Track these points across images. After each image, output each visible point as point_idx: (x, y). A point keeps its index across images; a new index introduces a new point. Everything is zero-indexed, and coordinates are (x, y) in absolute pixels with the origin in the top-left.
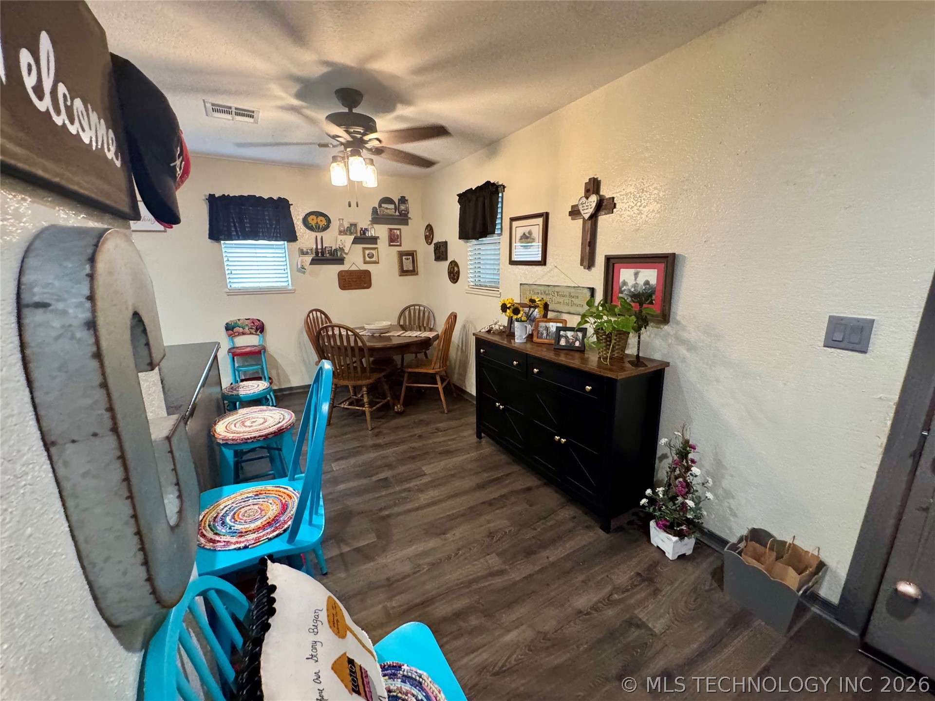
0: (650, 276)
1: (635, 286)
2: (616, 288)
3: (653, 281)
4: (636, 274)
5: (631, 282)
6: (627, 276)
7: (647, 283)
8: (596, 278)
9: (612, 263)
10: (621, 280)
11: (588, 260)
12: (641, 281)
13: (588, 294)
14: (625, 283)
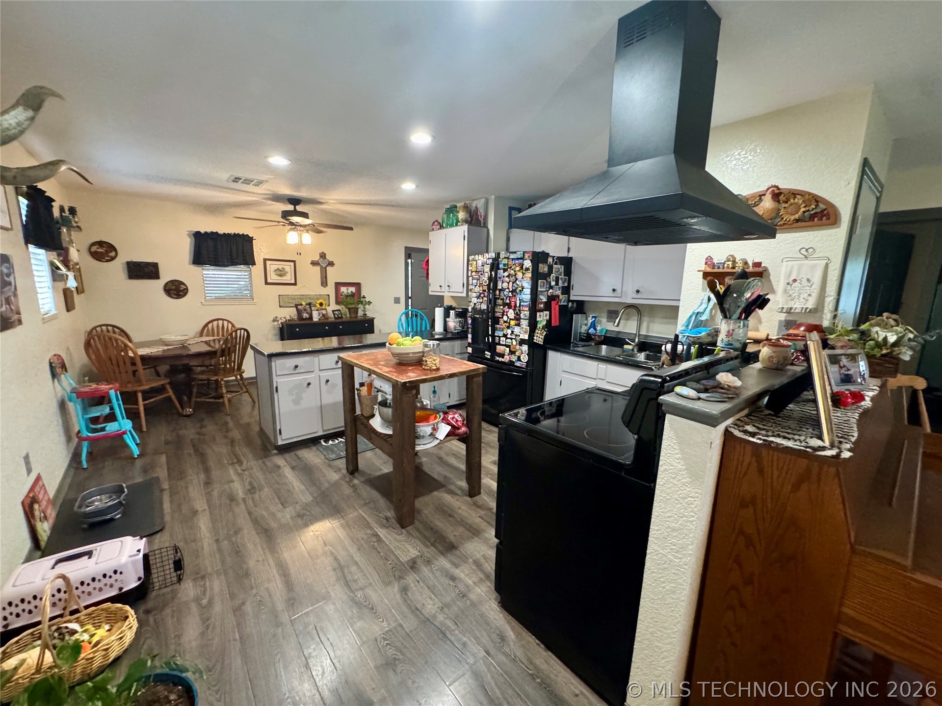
0: (352, 289)
1: (348, 293)
2: (339, 295)
3: (354, 291)
4: (347, 289)
5: (346, 292)
6: (343, 290)
7: (352, 292)
8: (330, 290)
9: (338, 285)
10: (341, 291)
11: (324, 283)
12: (349, 291)
13: (327, 297)
14: (343, 292)
